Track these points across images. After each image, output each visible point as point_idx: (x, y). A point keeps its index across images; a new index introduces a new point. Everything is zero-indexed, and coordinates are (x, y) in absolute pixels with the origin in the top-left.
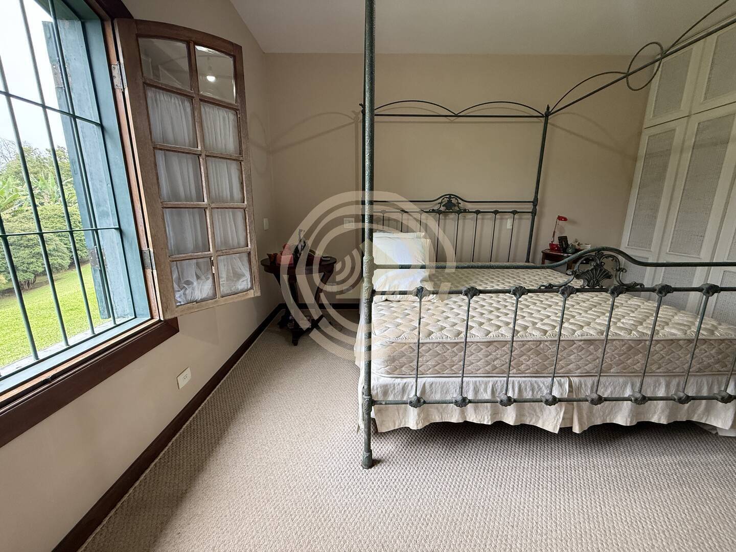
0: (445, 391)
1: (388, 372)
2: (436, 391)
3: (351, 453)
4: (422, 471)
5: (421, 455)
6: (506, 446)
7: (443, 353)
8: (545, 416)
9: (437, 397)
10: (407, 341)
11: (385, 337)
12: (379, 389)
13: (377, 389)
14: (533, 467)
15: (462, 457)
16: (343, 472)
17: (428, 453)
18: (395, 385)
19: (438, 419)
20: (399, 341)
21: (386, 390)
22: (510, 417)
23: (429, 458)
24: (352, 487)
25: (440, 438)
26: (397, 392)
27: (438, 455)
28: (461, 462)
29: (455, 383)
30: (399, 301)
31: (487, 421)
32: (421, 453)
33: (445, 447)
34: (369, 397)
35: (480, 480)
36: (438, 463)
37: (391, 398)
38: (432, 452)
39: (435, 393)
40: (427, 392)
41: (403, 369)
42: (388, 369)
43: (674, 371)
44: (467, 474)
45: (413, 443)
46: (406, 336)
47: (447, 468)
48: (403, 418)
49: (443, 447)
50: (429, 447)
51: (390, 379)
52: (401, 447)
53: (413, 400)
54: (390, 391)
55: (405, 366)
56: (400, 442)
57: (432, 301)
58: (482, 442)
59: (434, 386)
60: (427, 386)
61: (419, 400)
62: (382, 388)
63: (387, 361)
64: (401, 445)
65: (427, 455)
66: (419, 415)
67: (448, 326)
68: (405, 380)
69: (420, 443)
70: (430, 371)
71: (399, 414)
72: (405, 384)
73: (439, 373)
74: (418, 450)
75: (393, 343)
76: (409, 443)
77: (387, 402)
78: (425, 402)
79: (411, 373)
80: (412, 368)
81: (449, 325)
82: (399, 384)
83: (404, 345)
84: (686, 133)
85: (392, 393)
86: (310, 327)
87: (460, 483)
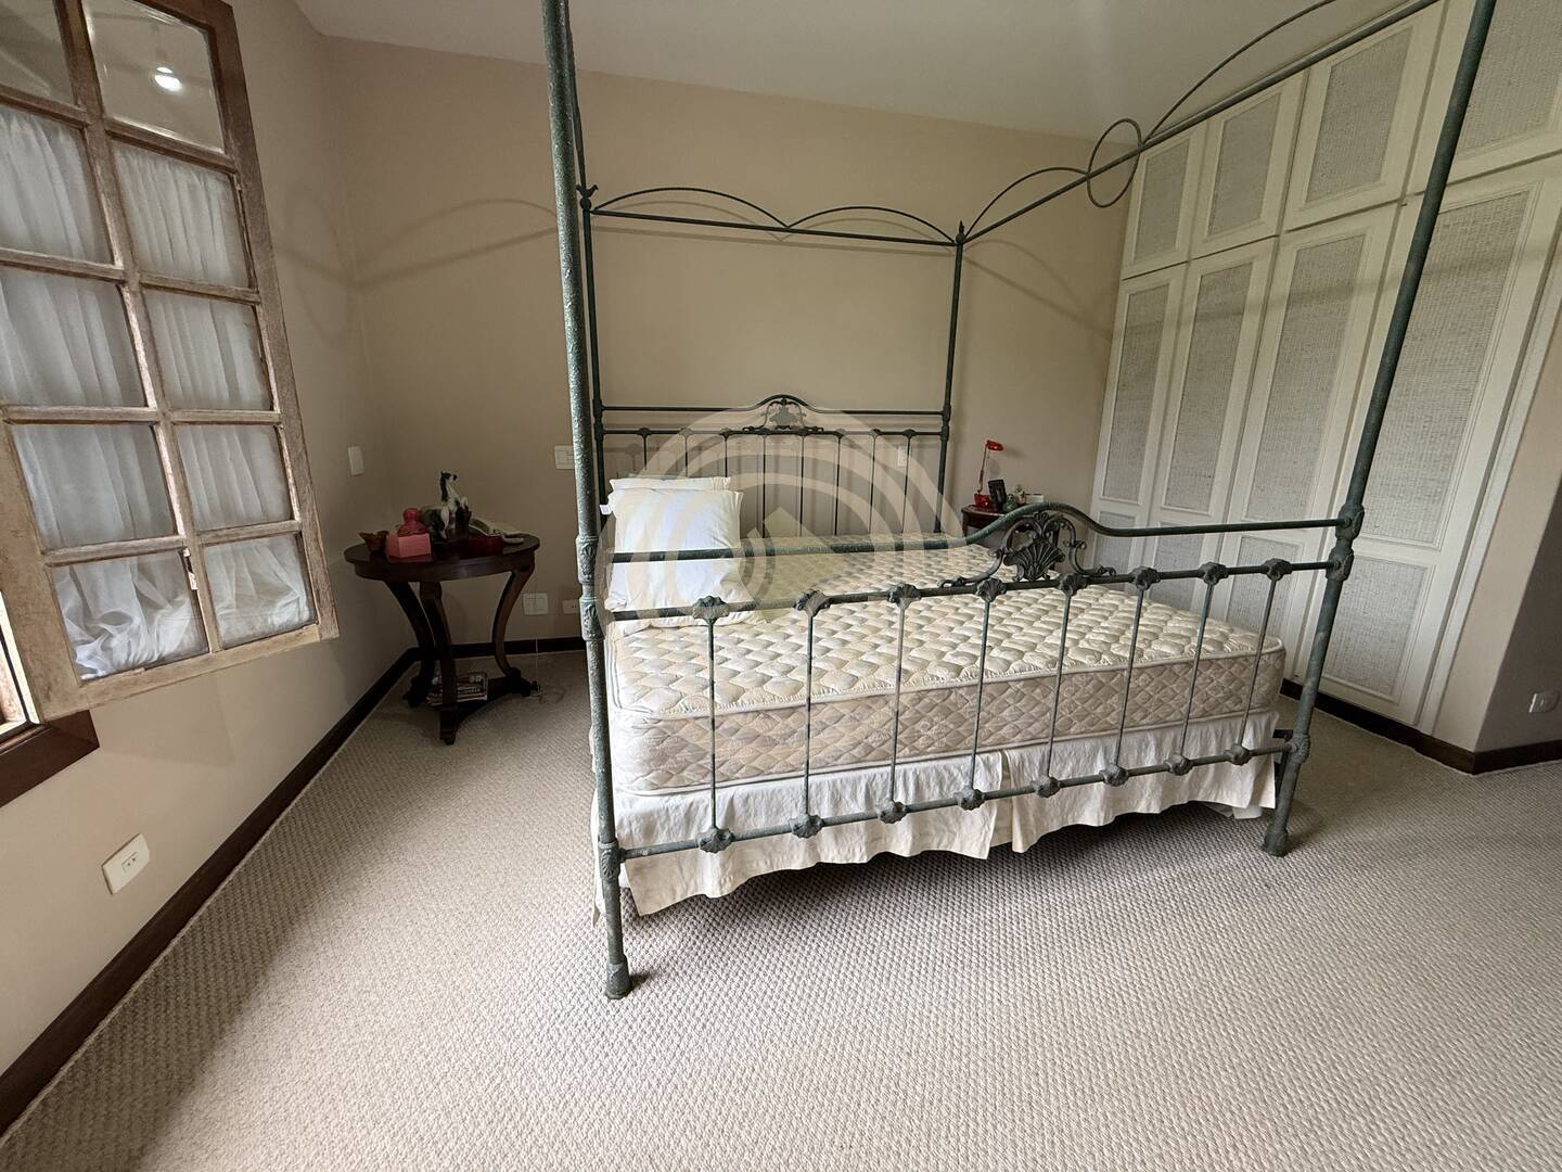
0: (774, 810)
1: (653, 784)
2: (756, 811)
3: (580, 971)
4: (737, 979)
5: (735, 946)
6: (899, 899)
7: (766, 732)
8: (964, 828)
9: (760, 823)
10: (689, 715)
11: (643, 710)
12: (634, 825)
13: (630, 824)
14: (948, 930)
15: (815, 936)
16: (562, 1018)
17: (749, 939)
18: (670, 811)
19: (763, 869)
20: (673, 715)
21: (649, 825)
22: (902, 841)
23: (750, 950)
24: (583, 1046)
25: (774, 904)
26: (675, 824)
27: (769, 940)
28: (814, 946)
29: (793, 789)
30: (678, 628)
31: (860, 856)
32: (734, 941)
33: (783, 922)
34: (611, 845)
35: (850, 976)
36: (768, 957)
37: (662, 839)
38: (756, 937)
39: (756, 815)
40: (737, 815)
41: (685, 773)
42: (653, 778)
43: (1168, 719)
44: (825, 967)
45: (718, 924)
46: (686, 703)
47: (787, 964)
48: (692, 876)
49: (779, 922)
50: (750, 928)
51: (659, 798)
52: (693, 938)
53: (708, 836)
54: (658, 825)
55: (689, 768)
56: (691, 927)
57: (748, 621)
58: (856, 898)
59: (751, 798)
60: (738, 804)
61: (720, 835)
62: (642, 821)
63: (648, 762)
64: (693, 933)
65: (746, 944)
66: (723, 866)
67: (777, 674)
68: (690, 798)
69: (733, 921)
70: (743, 770)
71: (681, 870)
72: (691, 804)
73: (761, 773)
74: (729, 937)
75: (660, 721)
76: (711, 924)
77: (654, 850)
78: (733, 838)
79: (702, 781)
80: (703, 770)
81: (778, 672)
82: (677, 808)
83: (683, 723)
84: (1183, 293)
85: (663, 828)
86: (485, 698)
87: (812, 990)
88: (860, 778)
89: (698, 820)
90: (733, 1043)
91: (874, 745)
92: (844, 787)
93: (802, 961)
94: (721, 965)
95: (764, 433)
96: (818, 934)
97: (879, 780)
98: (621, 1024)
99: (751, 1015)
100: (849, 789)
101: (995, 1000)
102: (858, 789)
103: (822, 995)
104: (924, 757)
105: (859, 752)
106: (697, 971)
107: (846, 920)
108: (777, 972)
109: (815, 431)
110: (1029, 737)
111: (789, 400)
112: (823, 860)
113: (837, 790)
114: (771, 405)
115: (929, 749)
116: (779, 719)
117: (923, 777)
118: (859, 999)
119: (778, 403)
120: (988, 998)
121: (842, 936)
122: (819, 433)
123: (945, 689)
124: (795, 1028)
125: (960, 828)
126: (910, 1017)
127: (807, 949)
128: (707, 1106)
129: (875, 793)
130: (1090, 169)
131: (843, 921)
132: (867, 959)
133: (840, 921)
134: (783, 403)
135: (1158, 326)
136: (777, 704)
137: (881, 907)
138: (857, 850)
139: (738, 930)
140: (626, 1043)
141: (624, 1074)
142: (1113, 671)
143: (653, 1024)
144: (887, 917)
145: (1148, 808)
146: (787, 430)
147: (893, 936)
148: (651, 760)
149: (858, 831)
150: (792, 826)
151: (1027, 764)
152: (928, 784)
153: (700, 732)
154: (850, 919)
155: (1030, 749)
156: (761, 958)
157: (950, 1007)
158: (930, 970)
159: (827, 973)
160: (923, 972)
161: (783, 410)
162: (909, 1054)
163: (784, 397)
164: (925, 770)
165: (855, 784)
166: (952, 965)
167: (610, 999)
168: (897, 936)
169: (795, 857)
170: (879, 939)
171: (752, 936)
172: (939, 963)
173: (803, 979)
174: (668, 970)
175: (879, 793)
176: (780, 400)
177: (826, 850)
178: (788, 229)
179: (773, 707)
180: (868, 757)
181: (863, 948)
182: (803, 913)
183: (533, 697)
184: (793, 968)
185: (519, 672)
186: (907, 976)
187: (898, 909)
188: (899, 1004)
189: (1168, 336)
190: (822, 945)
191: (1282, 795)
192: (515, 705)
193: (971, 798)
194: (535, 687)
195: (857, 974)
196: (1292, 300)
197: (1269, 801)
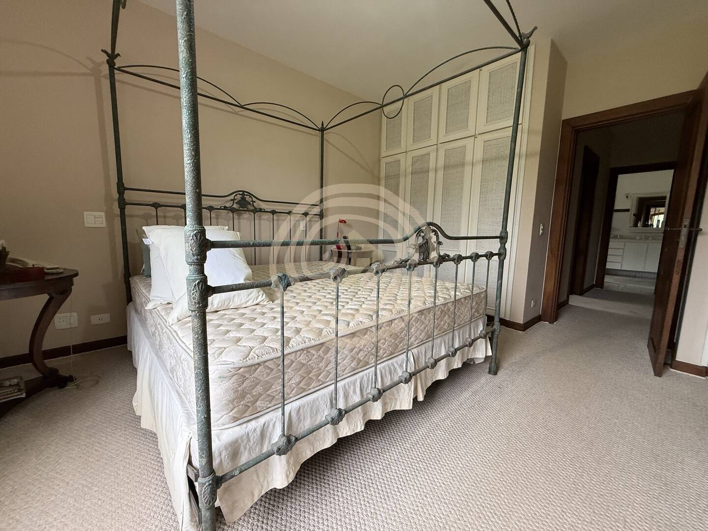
0: (315, 412)
1: (234, 417)
2: (304, 417)
5: (291, 517)
7: (308, 362)
8: (401, 395)
9: (307, 425)
10: (261, 360)
11: (225, 363)
12: (223, 454)
13: (220, 454)
15: (338, 487)
17: (298, 507)
18: (250, 435)
19: (309, 454)
20: (249, 362)
21: (234, 449)
22: (377, 413)
23: (302, 515)
26: (254, 443)
27: (311, 502)
28: (340, 494)
29: (324, 396)
31: (360, 428)
32: (289, 514)
33: (315, 486)
34: (211, 477)
35: (367, 505)
36: (316, 515)
37: (244, 458)
38: (302, 504)
39: (304, 419)
40: (294, 423)
41: (258, 403)
42: (236, 413)
44: (352, 506)
45: (274, 506)
46: (257, 352)
47: (329, 514)
48: (265, 477)
49: (313, 488)
50: (296, 499)
51: (239, 427)
52: (259, 524)
53: (281, 444)
54: (242, 447)
55: (261, 398)
56: (255, 517)
59: (301, 411)
60: (294, 414)
61: (288, 440)
62: (230, 448)
63: (232, 402)
64: (258, 520)
65: (297, 512)
66: (288, 462)
68: (262, 420)
69: (283, 499)
70: (294, 392)
71: (258, 476)
72: (264, 424)
73: (304, 390)
74: (284, 512)
75: (240, 368)
76: (269, 509)
77: (243, 468)
78: (297, 439)
79: (269, 406)
80: (270, 398)
82: (255, 430)
83: (257, 366)
84: (406, 164)
85: (245, 448)
86: (24, 395)
87: (351, 525)
88: (356, 379)
89: (268, 434)
91: (361, 358)
92: (349, 387)
93: (337, 508)
95: (232, 210)
96: (339, 485)
97: (365, 379)
100: (352, 387)
101: (442, 484)
102: (357, 386)
103: (358, 526)
104: (382, 360)
105: (355, 365)
107: (350, 470)
108: (326, 523)
109: (261, 210)
110: (420, 341)
111: (246, 194)
112: (341, 436)
113: (346, 390)
114: (236, 195)
115: (384, 355)
116: (314, 352)
117: (383, 371)
118: (379, 517)
119: (240, 194)
120: (438, 484)
121: (352, 481)
122: (263, 212)
123: (390, 321)
125: (399, 395)
126: (410, 515)
127: (336, 498)
129: (363, 387)
130: (383, 103)
131: (349, 471)
132: (372, 489)
133: (347, 472)
134: (243, 195)
135: (397, 176)
136: (313, 343)
137: (364, 454)
138: (359, 423)
139: (289, 504)
142: (445, 304)
144: (370, 459)
145: (458, 366)
146: (246, 209)
147: (378, 469)
148: (234, 400)
149: (358, 412)
150: (330, 420)
151: (420, 355)
152: (386, 374)
153: (268, 371)
154: (352, 468)
155: (420, 347)
156: (311, 517)
157: (425, 499)
158: (405, 481)
159: (355, 509)
160: (402, 484)
161: (243, 199)
163: (243, 192)
164: (384, 367)
165: (354, 383)
166: (413, 473)
168: (380, 468)
169: (327, 439)
170: (372, 474)
171: (300, 505)
172: (407, 475)
173: (343, 519)
175: (365, 386)
176: (241, 193)
177: (342, 429)
178: (242, 107)
179: (312, 345)
180: (358, 367)
181: (366, 483)
182: (324, 475)
183: (70, 387)
184: (334, 515)
185: (57, 371)
186: (396, 490)
187: (373, 452)
188: (401, 510)
189: (402, 180)
190: (343, 491)
191: (493, 349)
192: (53, 396)
193: (408, 377)
194: (71, 379)
195: (371, 502)
196: (446, 167)
197: (490, 353)
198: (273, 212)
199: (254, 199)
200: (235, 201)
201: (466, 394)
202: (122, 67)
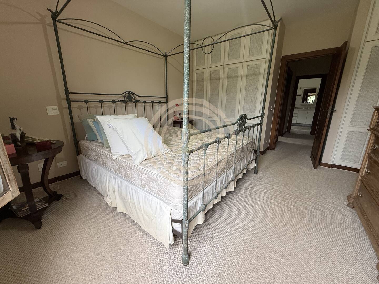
8: (230, 186)
14: (232, 208)
18: (192, 205)
22: (225, 193)
55: (194, 192)
61: (205, 205)
68: (195, 199)
77: (194, 217)
86: (48, 205)
89: (197, 205)
90: (222, 254)
94: (202, 240)
95: (125, 102)
98: (196, 269)
99: (219, 246)
101: (250, 216)
104: (225, 173)
106: (199, 245)
109: (138, 101)
110: (235, 163)
111: (131, 93)
112: (215, 204)
114: (126, 94)
115: (225, 171)
118: (232, 230)
121: (217, 220)
122: (139, 102)
124: (229, 243)
126: (242, 227)
127: (214, 226)
128: (231, 271)
130: (202, 45)
132: (226, 221)
134: (129, 93)
135: (203, 81)
140: (201, 272)
141: (209, 279)
143: (202, 263)
145: (245, 172)
146: (131, 101)
147: (225, 214)
149: (220, 195)
150: (215, 197)
151: (235, 169)
152: (226, 178)
153: (196, 181)
155: (235, 166)
157: (246, 221)
159: (222, 228)
160: (236, 218)
161: (130, 95)
162: (249, 234)
163: (129, 92)
166: (239, 214)
167: (186, 266)
169: (211, 205)
170: (224, 216)
172: (237, 215)
174: (192, 249)
177: (216, 201)
178: (126, 43)
181: (223, 220)
184: (216, 232)
185: (56, 192)
186: (235, 220)
187: (221, 209)
188: (239, 226)
189: (205, 83)
190: (216, 223)
194: (61, 196)
195: (227, 225)
196: (228, 78)
198: (144, 102)
199: (135, 96)
200: (126, 97)
201: (248, 183)
202: (60, 20)
